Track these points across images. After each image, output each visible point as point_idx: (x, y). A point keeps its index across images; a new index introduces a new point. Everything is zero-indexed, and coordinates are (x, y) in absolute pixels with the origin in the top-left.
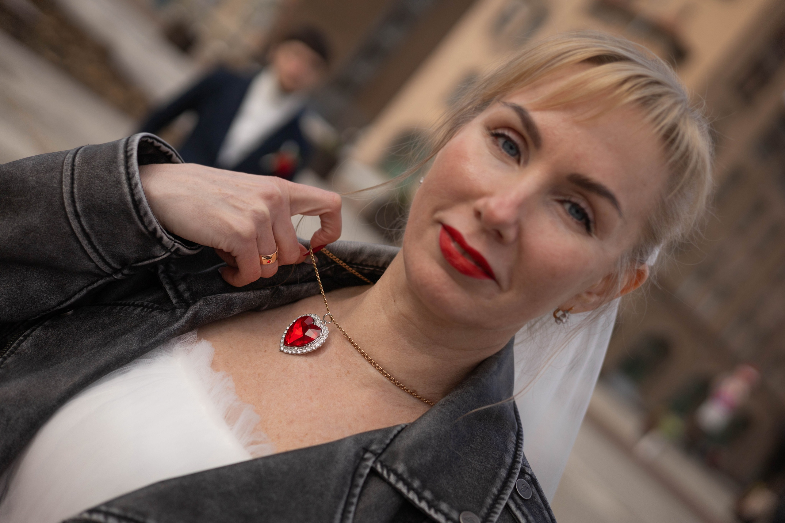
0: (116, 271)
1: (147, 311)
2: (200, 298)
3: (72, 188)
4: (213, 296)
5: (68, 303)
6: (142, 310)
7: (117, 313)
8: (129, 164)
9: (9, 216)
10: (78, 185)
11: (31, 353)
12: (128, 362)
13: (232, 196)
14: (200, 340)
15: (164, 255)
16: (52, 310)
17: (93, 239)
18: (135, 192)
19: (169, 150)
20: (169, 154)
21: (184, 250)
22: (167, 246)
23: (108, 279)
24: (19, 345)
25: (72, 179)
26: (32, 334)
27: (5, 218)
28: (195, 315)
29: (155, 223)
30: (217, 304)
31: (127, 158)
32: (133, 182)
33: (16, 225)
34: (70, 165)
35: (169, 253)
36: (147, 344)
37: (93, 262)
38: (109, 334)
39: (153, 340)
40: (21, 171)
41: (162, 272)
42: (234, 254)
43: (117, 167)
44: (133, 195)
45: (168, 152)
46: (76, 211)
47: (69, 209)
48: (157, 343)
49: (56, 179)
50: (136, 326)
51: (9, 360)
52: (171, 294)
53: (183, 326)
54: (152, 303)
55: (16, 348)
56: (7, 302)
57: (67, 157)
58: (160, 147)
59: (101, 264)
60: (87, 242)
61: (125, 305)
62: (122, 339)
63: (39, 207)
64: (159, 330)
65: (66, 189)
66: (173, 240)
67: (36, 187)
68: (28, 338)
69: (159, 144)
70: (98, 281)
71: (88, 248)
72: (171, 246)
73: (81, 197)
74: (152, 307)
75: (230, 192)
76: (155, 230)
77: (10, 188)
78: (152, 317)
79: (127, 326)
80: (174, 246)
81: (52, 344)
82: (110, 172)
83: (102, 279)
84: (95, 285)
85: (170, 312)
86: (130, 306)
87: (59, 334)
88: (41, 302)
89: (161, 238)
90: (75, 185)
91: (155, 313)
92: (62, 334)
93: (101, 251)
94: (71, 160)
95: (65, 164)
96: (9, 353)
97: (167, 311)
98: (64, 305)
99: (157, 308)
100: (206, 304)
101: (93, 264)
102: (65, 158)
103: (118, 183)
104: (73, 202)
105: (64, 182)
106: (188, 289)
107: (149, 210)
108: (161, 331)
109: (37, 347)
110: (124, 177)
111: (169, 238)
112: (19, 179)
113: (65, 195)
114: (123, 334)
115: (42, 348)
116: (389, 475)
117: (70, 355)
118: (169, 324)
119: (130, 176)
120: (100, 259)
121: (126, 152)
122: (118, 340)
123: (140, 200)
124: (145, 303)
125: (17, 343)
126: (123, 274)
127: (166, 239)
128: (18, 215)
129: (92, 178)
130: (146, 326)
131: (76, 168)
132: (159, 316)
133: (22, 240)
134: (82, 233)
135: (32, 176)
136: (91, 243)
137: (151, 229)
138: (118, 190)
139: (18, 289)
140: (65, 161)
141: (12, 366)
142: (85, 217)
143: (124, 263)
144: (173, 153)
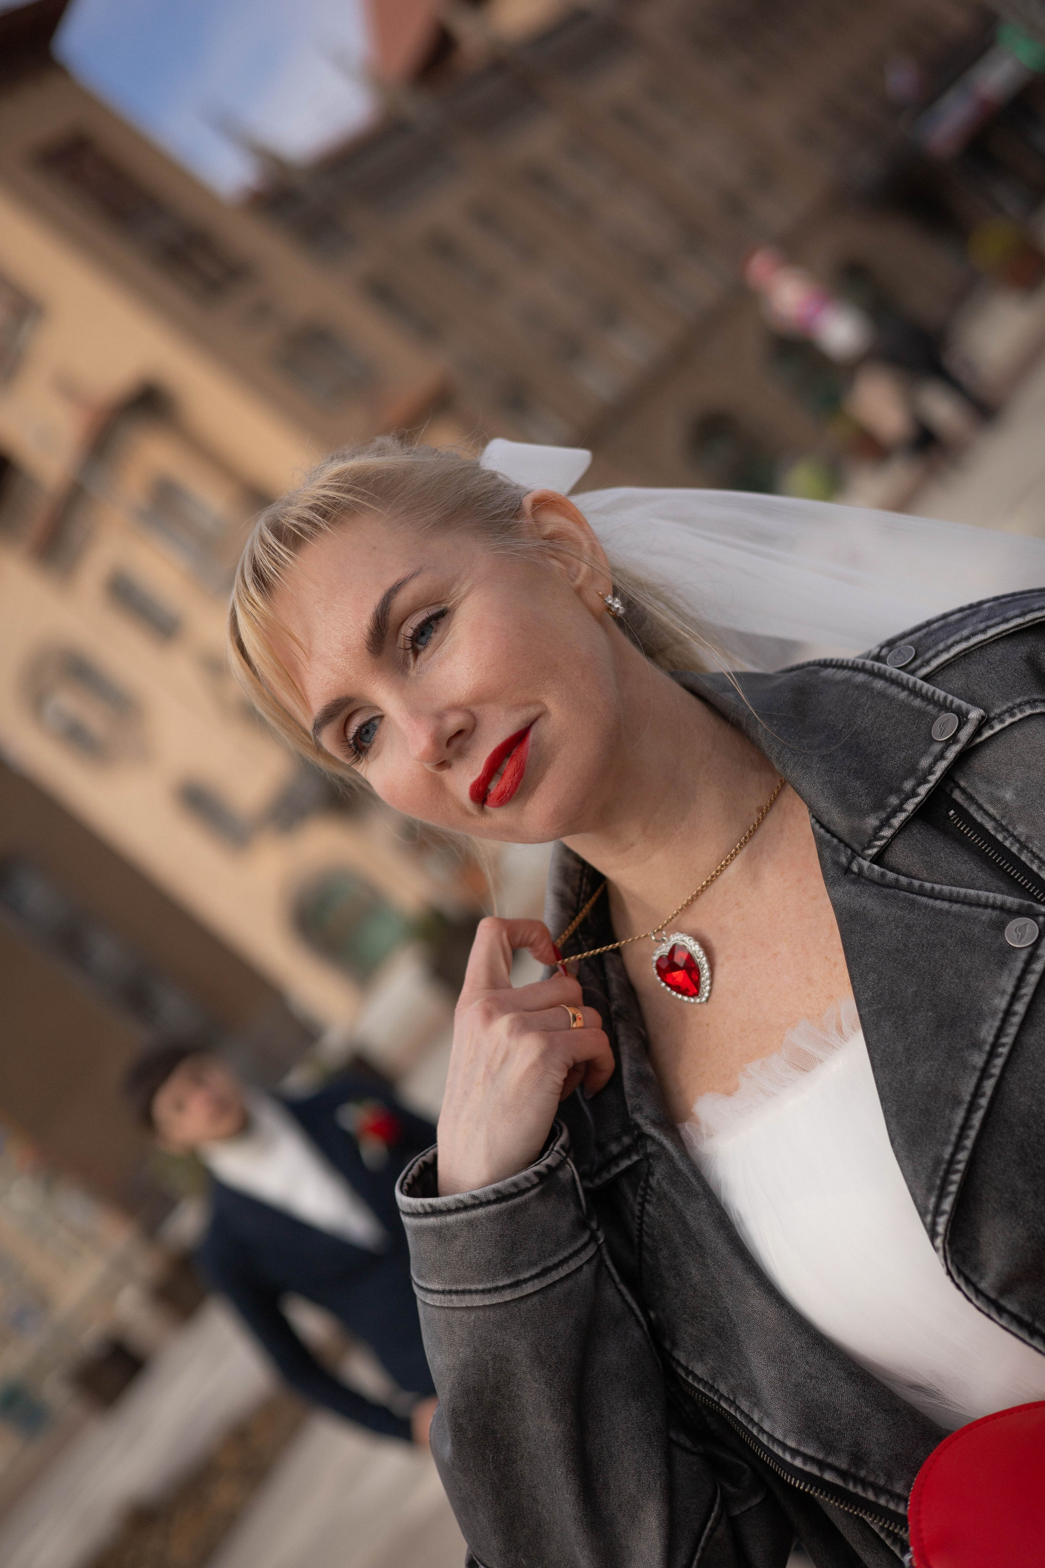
0: (593, 1238)
1: (650, 1195)
2: (631, 1119)
3: (476, 1292)
4: (627, 1101)
5: (638, 1312)
6: (649, 1202)
7: (653, 1240)
8: (444, 1208)
10: (472, 1283)
11: (713, 1359)
12: (725, 1213)
13: (488, 1066)
14: (692, 1114)
15: (571, 1167)
16: (649, 1337)
17: (550, 1262)
18: (484, 1200)
19: (417, 1164)
20: (422, 1165)
21: (563, 1138)
22: (558, 1162)
23: (604, 1251)
24: (700, 1380)
25: (464, 1292)
26: (684, 1362)
27: (518, 1395)
28: (655, 1124)
29: (528, 1172)
30: (640, 1095)
31: (435, 1212)
32: (470, 1201)
33: (529, 1376)
34: (443, 1297)
35: (569, 1160)
36: (699, 1189)
39: (693, 1180)
40: (450, 1370)
41: (592, 1181)
42: (571, 1063)
43: (448, 1227)
44: (489, 1203)
45: (420, 1167)
46: (510, 1286)
47: (508, 1296)
48: (698, 1174)
49: (463, 1316)
50: (673, 1206)
51: (723, 1389)
52: (625, 1164)
53: (673, 1140)
54: (637, 1190)
55: (706, 1383)
56: (638, 1399)
57: (431, 1303)
58: (413, 1177)
59: (585, 1256)
60: (554, 1273)
61: (641, 1230)
62: (692, 1224)
63: (504, 1341)
64: (679, 1172)
65: (478, 1301)
66: (551, 1152)
67: (474, 1347)
68: (690, 1368)
69: (409, 1176)
70: (607, 1267)
71: (562, 1272)
72: (558, 1155)
73: (491, 1279)
74: (644, 1190)
75: (482, 1069)
76: (537, 1173)
77: (475, 1387)
78: (659, 1184)
79: (673, 1221)
80: (557, 1152)
81: (699, 1330)
82: (455, 1237)
84: (613, 1270)
85: (651, 1161)
86: (642, 1222)
87: (686, 1321)
88: (638, 1350)
89: (548, 1167)
90: (473, 1287)
91: (653, 1182)
92: (685, 1316)
93: (566, 1254)
94: (436, 1296)
95: (442, 1304)
96: (712, 1393)
97: (650, 1166)
98: (642, 1319)
99: (647, 1181)
100: (639, 1109)
101: (584, 1266)
102: (433, 1306)
103: (470, 1223)
104: (497, 1289)
105: (469, 1305)
106: (618, 1139)
107: (509, 1180)
108: (680, 1170)
109: (703, 1351)
110: (463, 1216)
111: (547, 1157)
112: (462, 1373)
113: (488, 1303)
114: (685, 1224)
115: (705, 1344)
116: (883, 838)
117: (715, 1297)
118: (670, 1159)
119: (462, 1206)
120: (577, 1256)
121: (426, 1214)
123: (496, 1191)
124: (639, 1199)
125: (698, 1383)
126: (598, 1230)
127: (549, 1160)
128: (515, 1375)
129: (463, 1263)
130: (673, 1191)
131: (447, 1288)
132: (658, 1176)
133: (550, 1366)
134: (542, 1279)
135: (459, 1353)
136: (556, 1267)
137: (536, 1180)
138: (482, 1223)
139: (618, 1382)
140: (438, 1304)
141: (732, 1381)
142: (519, 1273)
143: (582, 1224)
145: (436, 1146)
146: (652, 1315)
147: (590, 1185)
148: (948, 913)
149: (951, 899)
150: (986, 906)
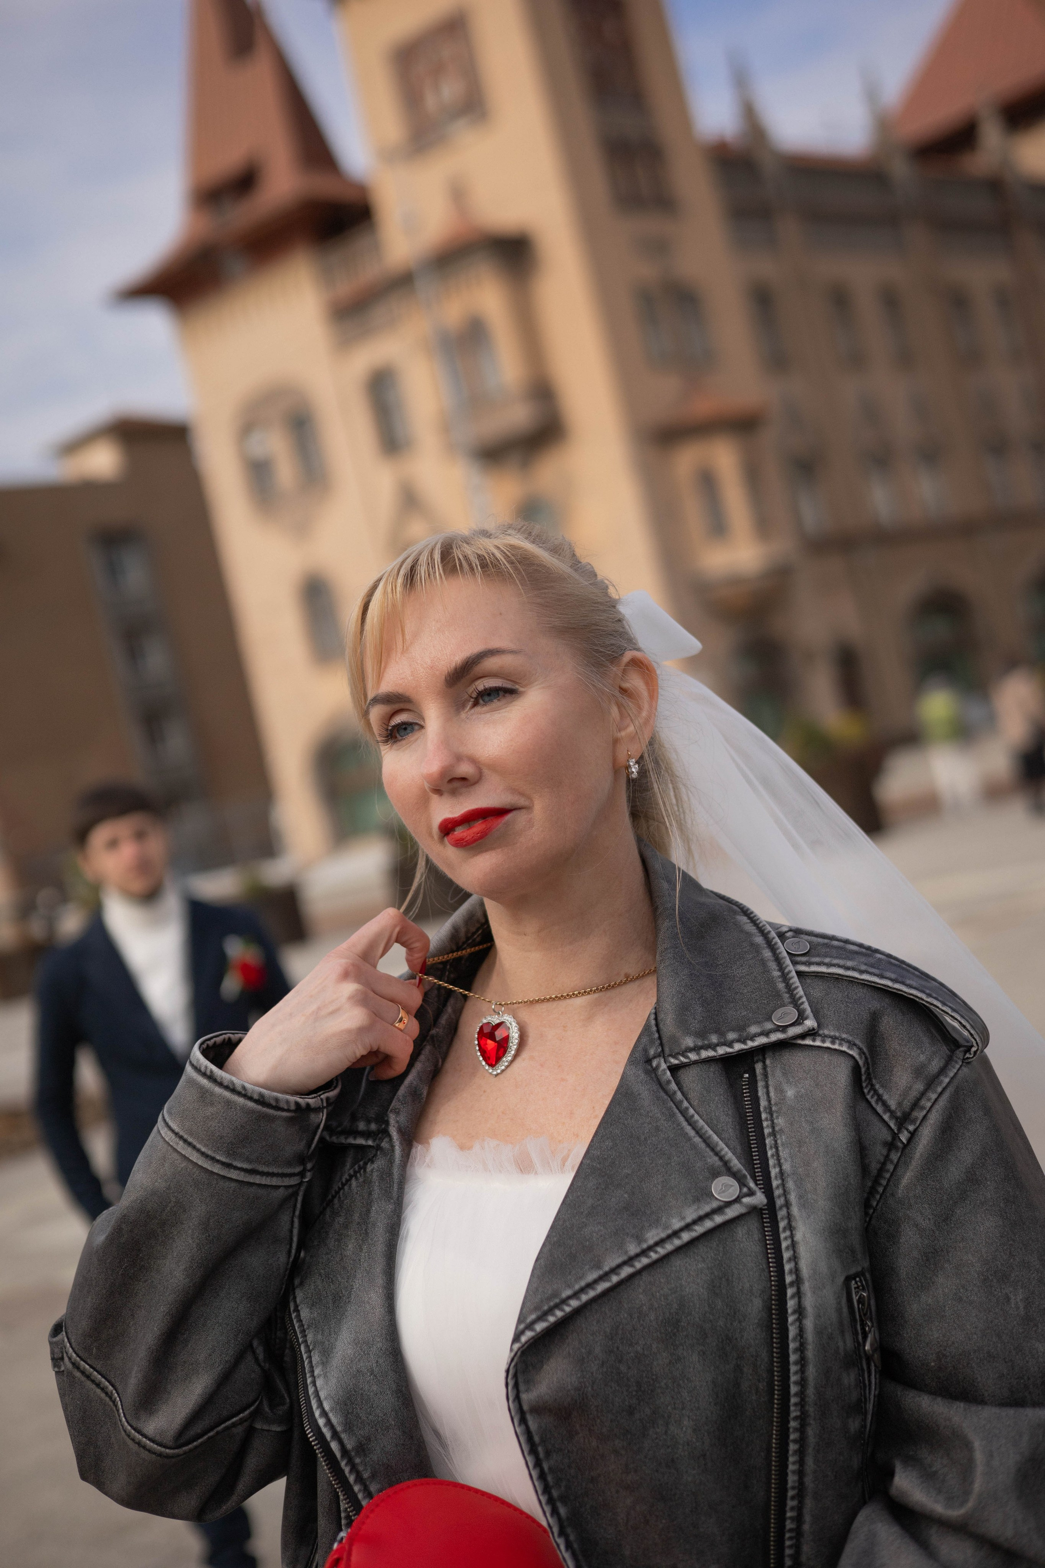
0: (302, 1174)
1: (361, 1175)
2: (387, 1116)
3: (198, 1150)
4: (394, 1101)
5: (294, 1245)
6: (357, 1179)
7: (340, 1205)
8: (219, 1080)
9: (175, 1233)
10: (200, 1143)
11: (318, 1313)
12: (400, 1224)
13: (319, 1008)
14: (428, 1143)
15: (323, 1117)
16: (289, 1266)
17: (262, 1168)
18: (249, 1094)
19: (224, 1036)
20: (227, 1040)
21: (332, 1094)
22: (317, 1106)
23: (303, 1188)
24: (300, 1321)
25: (190, 1144)
26: (298, 1302)
27: (174, 1238)
28: (400, 1131)
29: (292, 1099)
30: (405, 1103)
31: (211, 1077)
32: (239, 1088)
33: (190, 1231)
34: (174, 1137)
35: (325, 1111)
36: (395, 1195)
37: (279, 1187)
38: (357, 1224)
39: (396, 1186)
40: (142, 1188)
42: (375, 1049)
43: (212, 1094)
44: (251, 1099)
45: (224, 1039)
46: (223, 1164)
47: (216, 1169)
48: (402, 1185)
49: (177, 1160)
50: (370, 1194)
51: (310, 1338)
52: (361, 1141)
53: (403, 1150)
54: (356, 1165)
55: (301, 1326)
57: (163, 1136)
58: (215, 1042)
59: (288, 1182)
60: (258, 1177)
61: (337, 1193)
62: (373, 1214)
63: (192, 1196)
64: (390, 1174)
65: (195, 1157)
66: (317, 1097)
67: (169, 1185)
68: (299, 1308)
69: (213, 1041)
70: (296, 1200)
71: (264, 1181)
72: (320, 1102)
73: (214, 1149)
74: (360, 1168)
75: (314, 1007)
76: (297, 1104)
77: (150, 1212)
78: (372, 1172)
79: (363, 1203)
80: (322, 1100)
81: (324, 1287)
82: (212, 1104)
83: (298, 1194)
84: (299, 1206)
85: (379, 1153)
86: (343, 1188)
87: (320, 1275)
88: (275, 1270)
89: (308, 1105)
90: (198, 1146)
91: (369, 1167)
93: (276, 1171)
94: (169, 1133)
95: (170, 1142)
96: (301, 1335)
97: (375, 1155)
98: (293, 1251)
99: (366, 1164)
100: (397, 1112)
101: (281, 1188)
102: (162, 1138)
103: (228, 1103)
104: (213, 1159)
105: (187, 1155)
106: (369, 1121)
107: (275, 1094)
109: (316, 1303)
110: (227, 1094)
111: (312, 1098)
113: (200, 1163)
114: (368, 1211)
115: (321, 1299)
116: (687, 1057)
117: (351, 1274)
118: (391, 1162)
119: (231, 1087)
120: (282, 1178)
121: (204, 1075)
122: (371, 1220)
123: (261, 1095)
124: (352, 1172)
125: (297, 1321)
126: (309, 1171)
127: (311, 1101)
128: (182, 1224)
129: (204, 1125)
130: (377, 1184)
131: (181, 1133)
132: (375, 1166)
133: (209, 1236)
134: (247, 1174)
136: (262, 1174)
137: (293, 1107)
138: (236, 1108)
139: (246, 1281)
140: (167, 1139)
141: (320, 1337)
142: (235, 1160)
143: (301, 1159)
144: (228, 1035)
145: (246, 1034)
146: (302, 1254)
147: (328, 1138)
148: (689, 1139)
149: (698, 1132)
150: (717, 1154)
